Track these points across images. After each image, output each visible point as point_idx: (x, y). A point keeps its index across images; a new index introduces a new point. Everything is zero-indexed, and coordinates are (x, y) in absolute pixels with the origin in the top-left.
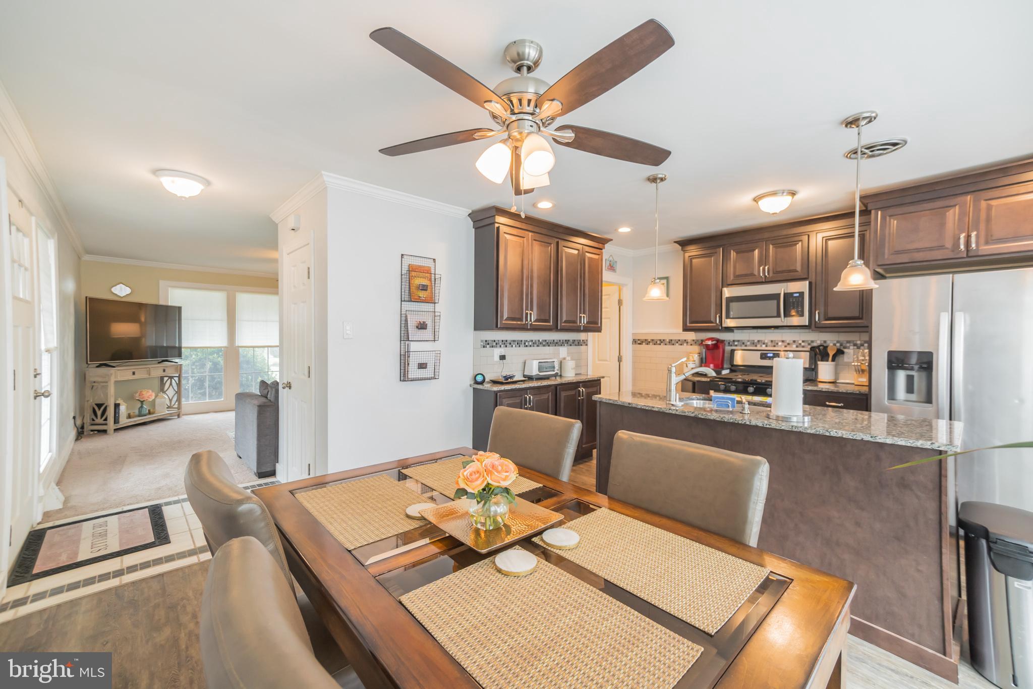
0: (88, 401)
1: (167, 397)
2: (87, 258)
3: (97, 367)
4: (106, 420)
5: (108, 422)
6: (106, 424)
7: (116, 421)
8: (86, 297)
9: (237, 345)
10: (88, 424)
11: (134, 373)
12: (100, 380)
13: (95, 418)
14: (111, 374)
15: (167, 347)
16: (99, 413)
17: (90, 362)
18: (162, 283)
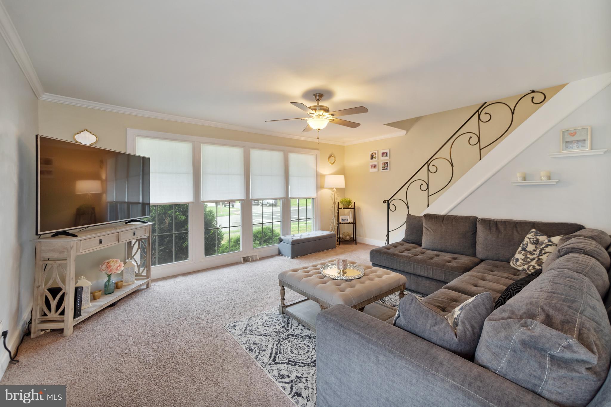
0: (38, 287)
1: (135, 264)
2: (46, 97)
3: (53, 236)
4: (62, 313)
5: (65, 317)
6: (63, 321)
7: (77, 312)
8: (37, 136)
9: (202, 200)
10: (37, 321)
11: (101, 242)
12: (55, 255)
13: (46, 311)
14: (72, 248)
15: (129, 204)
16: (54, 304)
17: (40, 231)
18: (130, 132)
